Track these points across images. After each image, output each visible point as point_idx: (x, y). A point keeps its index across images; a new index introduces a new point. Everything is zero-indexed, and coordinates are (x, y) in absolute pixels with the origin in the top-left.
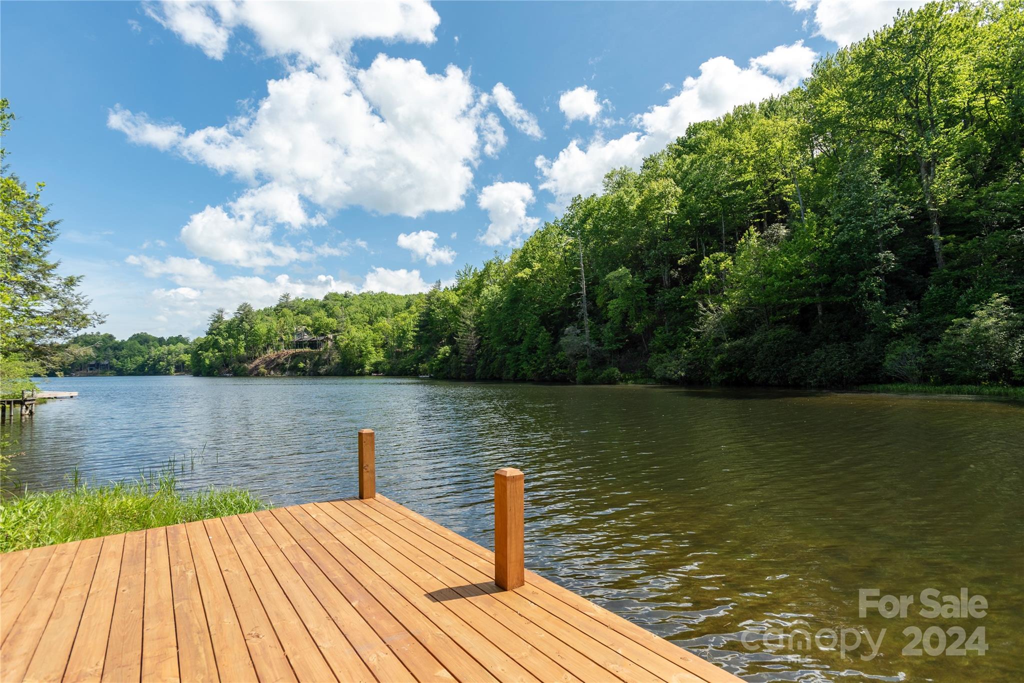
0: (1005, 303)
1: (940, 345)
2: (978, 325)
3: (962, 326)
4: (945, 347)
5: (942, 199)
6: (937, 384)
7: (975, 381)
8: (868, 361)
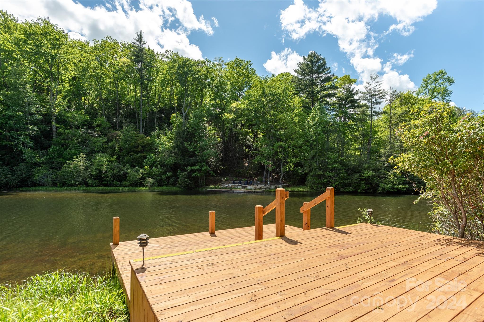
0: (84, 157)
1: (62, 171)
2: (76, 164)
3: (70, 164)
4: (64, 172)
5: (58, 110)
6: (60, 187)
7: (76, 185)
8: (23, 176)
